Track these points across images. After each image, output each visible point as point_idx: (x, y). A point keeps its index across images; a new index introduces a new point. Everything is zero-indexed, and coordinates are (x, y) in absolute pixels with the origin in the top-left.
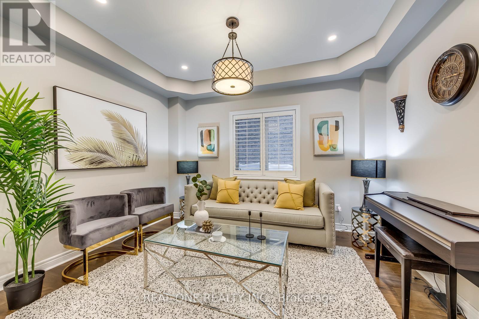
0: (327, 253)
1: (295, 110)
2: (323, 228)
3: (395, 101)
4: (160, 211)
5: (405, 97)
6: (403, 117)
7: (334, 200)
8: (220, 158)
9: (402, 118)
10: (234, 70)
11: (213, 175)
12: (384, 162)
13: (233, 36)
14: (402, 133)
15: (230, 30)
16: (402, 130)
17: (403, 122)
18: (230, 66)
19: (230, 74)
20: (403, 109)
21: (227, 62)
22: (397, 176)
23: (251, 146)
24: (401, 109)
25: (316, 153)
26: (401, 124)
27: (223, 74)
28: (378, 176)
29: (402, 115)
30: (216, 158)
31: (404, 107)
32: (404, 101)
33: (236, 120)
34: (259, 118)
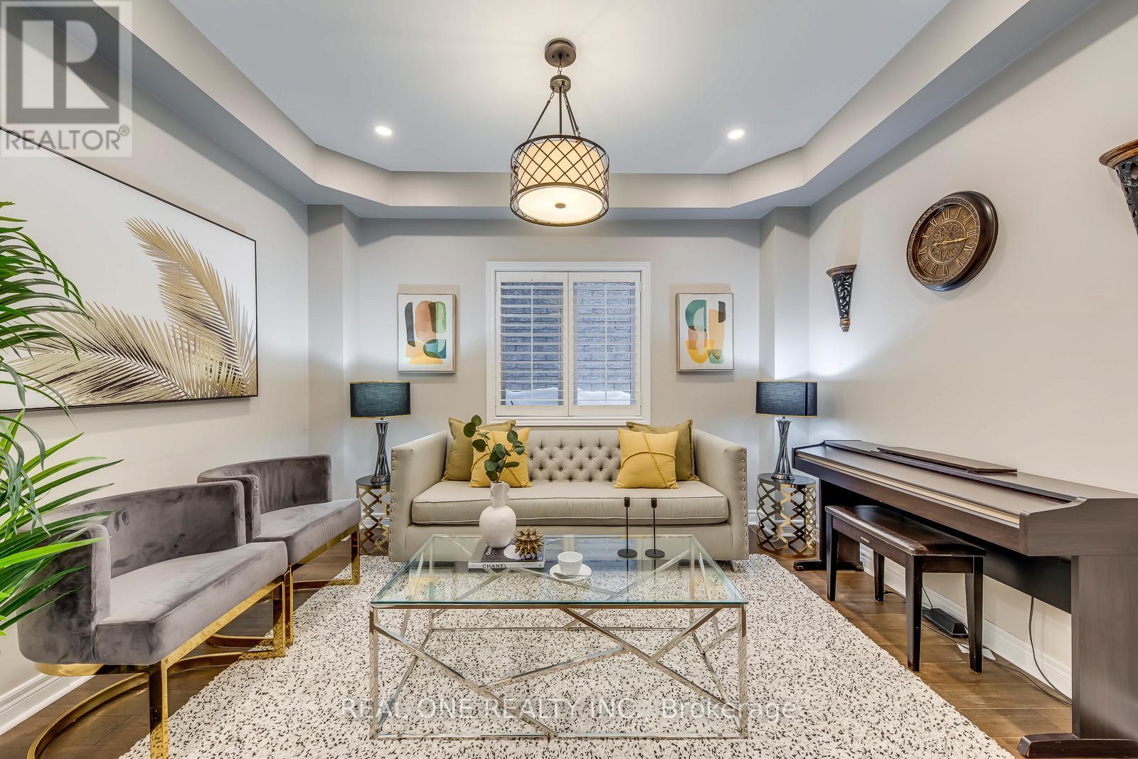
0: (733, 570)
1: (640, 271)
2: (726, 522)
3: (836, 273)
4: (331, 521)
5: (854, 267)
6: (848, 304)
7: (745, 462)
8: (459, 374)
9: (846, 305)
10: (565, 165)
11: (449, 419)
12: (815, 385)
13: (561, 85)
14: (844, 333)
15: (554, 71)
16: (846, 327)
17: (847, 313)
18: (556, 156)
19: (556, 174)
20: (849, 289)
21: (548, 147)
22: (835, 413)
23: (514, 348)
24: (846, 289)
25: (684, 367)
26: (845, 316)
27: (539, 175)
28: (808, 413)
29: (848, 299)
30: (450, 374)
31: (850, 285)
32: (851, 274)
33: (503, 284)
34: (561, 284)
